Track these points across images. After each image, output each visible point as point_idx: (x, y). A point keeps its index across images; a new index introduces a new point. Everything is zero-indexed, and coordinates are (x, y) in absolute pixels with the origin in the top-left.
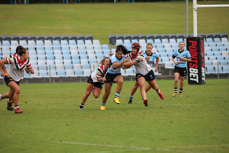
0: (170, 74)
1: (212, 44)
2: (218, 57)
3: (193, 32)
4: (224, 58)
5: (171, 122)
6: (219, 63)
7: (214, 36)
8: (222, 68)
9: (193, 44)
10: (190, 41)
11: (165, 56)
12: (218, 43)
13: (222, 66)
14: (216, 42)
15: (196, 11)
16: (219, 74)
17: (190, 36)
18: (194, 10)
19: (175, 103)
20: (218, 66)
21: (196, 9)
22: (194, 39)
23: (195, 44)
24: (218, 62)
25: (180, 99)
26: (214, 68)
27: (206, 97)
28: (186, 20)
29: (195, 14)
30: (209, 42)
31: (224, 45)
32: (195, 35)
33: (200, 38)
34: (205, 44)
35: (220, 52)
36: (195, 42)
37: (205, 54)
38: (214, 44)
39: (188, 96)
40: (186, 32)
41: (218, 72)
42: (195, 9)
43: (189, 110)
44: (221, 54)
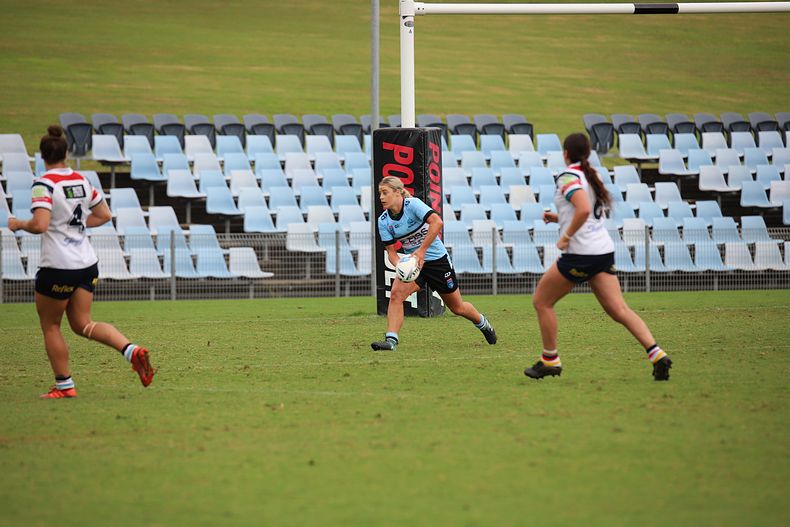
0: (308, 275)
1: (471, 156)
2: (495, 209)
3: (398, 111)
4: (518, 214)
5: (311, 463)
6: (498, 234)
7: (479, 127)
8: (510, 252)
9: (397, 158)
10: (387, 146)
11: (288, 203)
12: (497, 156)
13: (508, 245)
14: (488, 151)
15: (412, 29)
16: (498, 274)
17: (388, 126)
18: (403, 21)
19: (326, 390)
20: (494, 244)
21: (412, 19)
22: (401, 136)
23: (405, 155)
24: (494, 229)
25: (347, 375)
26: (480, 253)
27: (445, 364)
28: (372, 62)
29: (408, 37)
30: (459, 151)
31: (517, 161)
32: (408, 122)
33: (425, 134)
34: (447, 156)
35: (502, 190)
36: (408, 150)
37: (445, 199)
38: (482, 156)
39: (377, 362)
40: (371, 111)
41: (494, 267)
42: (407, 19)
43: (379, 416)
44: (507, 198)
